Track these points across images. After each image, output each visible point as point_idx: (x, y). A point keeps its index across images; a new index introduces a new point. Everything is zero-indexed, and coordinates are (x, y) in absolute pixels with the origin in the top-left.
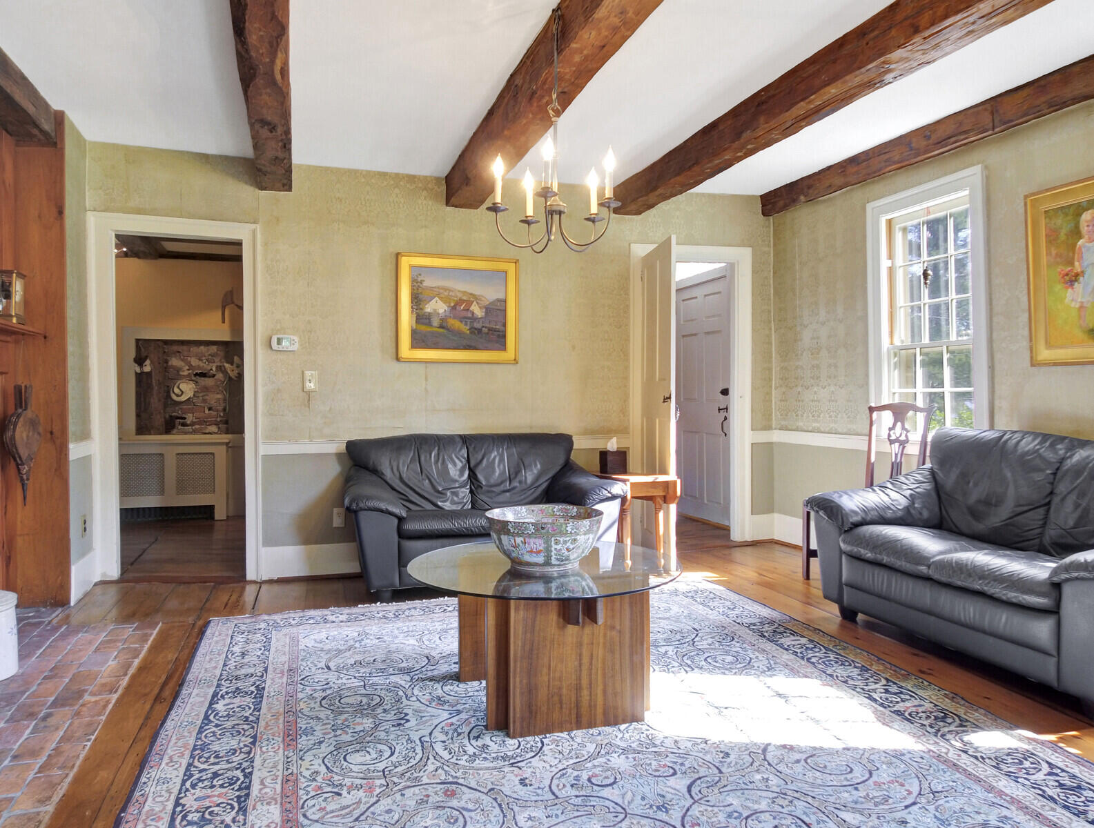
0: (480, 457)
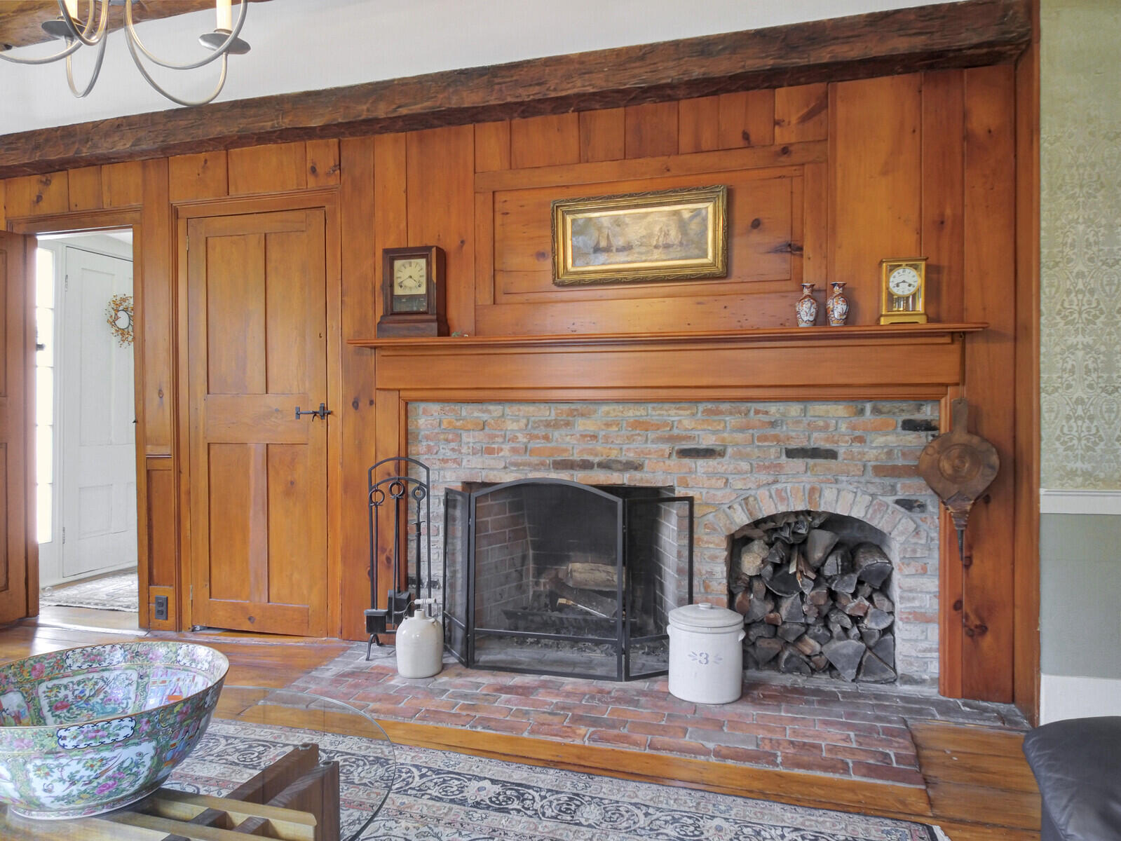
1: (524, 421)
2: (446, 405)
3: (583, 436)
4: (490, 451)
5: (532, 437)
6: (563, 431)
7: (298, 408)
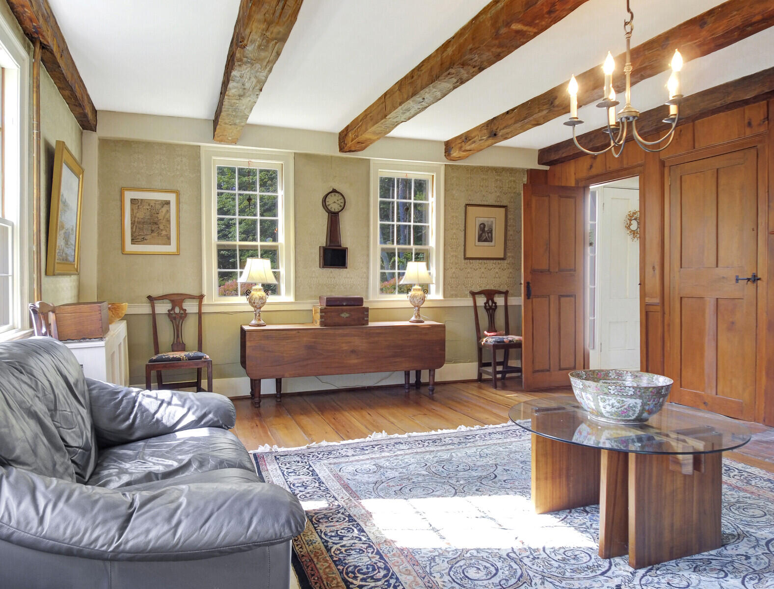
7: (737, 276)
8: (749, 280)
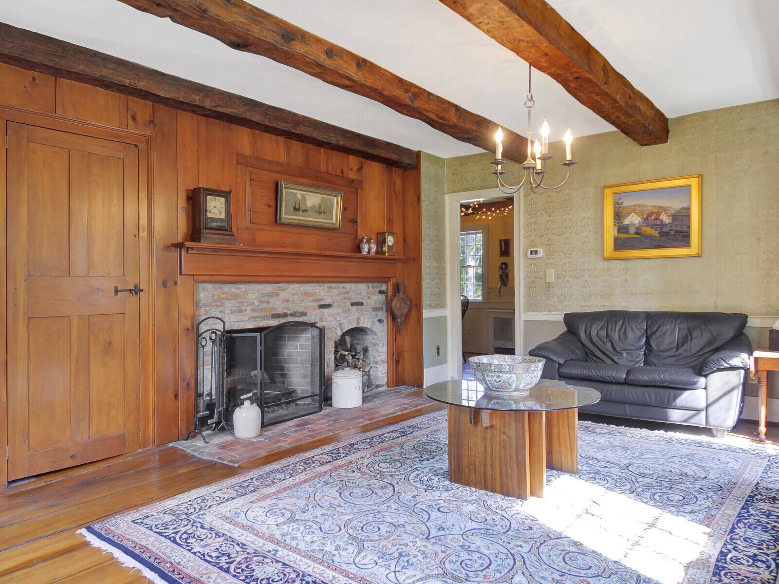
0: (655, 329)
1: (257, 293)
2: (216, 285)
3: (284, 301)
4: (240, 311)
5: (262, 302)
6: (275, 298)
7: (116, 288)
8: (130, 291)
